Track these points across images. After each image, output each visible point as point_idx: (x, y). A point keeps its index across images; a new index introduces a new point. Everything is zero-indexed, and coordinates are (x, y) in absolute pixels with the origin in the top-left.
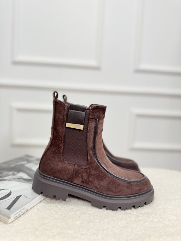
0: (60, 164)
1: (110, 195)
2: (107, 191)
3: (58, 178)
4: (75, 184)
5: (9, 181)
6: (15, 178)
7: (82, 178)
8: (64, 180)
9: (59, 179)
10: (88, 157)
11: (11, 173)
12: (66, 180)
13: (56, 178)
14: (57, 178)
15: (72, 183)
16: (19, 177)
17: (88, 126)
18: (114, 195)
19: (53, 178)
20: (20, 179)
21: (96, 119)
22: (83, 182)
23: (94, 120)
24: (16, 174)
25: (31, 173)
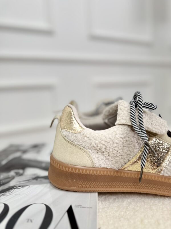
5: (23, 187)
6: (28, 180)
11: (12, 173)
16: (34, 177)
20: (39, 180)
24: (24, 172)
25: (43, 165)
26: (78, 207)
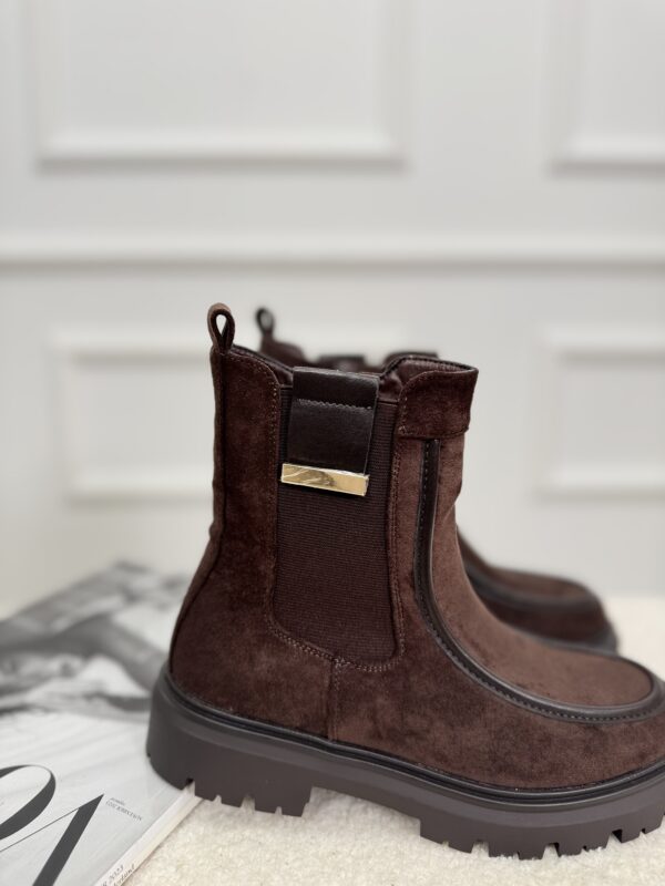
0: (263, 653)
1: (507, 788)
2: (489, 770)
3: (261, 720)
4: (338, 742)
7: (373, 719)
8: (290, 727)
9: (264, 721)
10: (396, 617)
12: (297, 729)
13: (249, 718)
14: (254, 719)
15: (326, 738)
17: (390, 474)
18: (525, 789)
19: (236, 718)
20: (95, 701)
21: (429, 441)
22: (377, 735)
23: (420, 445)
26: (114, 806)
